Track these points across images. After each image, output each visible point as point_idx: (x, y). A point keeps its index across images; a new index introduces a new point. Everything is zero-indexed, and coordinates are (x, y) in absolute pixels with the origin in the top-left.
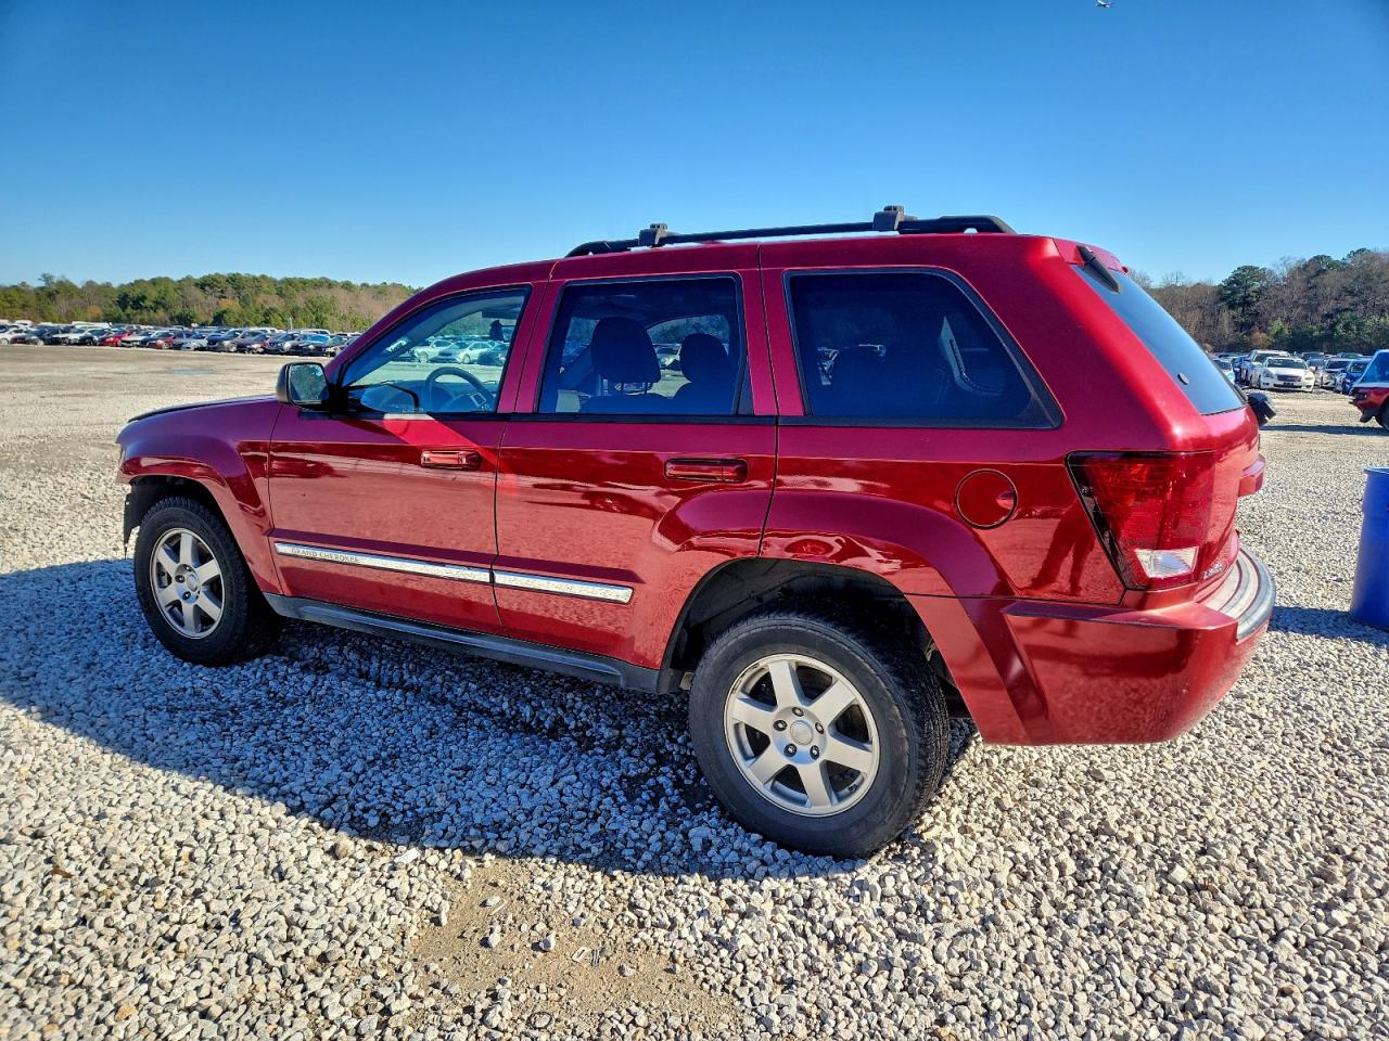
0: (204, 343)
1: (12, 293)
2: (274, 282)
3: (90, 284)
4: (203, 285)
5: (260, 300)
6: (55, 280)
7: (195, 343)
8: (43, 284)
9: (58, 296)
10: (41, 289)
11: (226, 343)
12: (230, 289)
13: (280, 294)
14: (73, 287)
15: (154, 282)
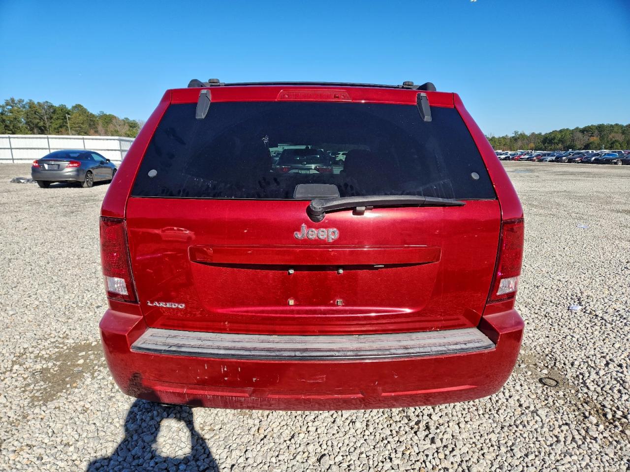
0: (554, 158)
1: (502, 140)
2: (622, 127)
3: (533, 134)
4: (584, 131)
5: (611, 136)
6: (519, 133)
7: (549, 158)
8: (514, 135)
9: (518, 140)
10: (513, 137)
11: (564, 158)
12: (596, 132)
13: (623, 133)
14: (526, 136)
15: (561, 131)
